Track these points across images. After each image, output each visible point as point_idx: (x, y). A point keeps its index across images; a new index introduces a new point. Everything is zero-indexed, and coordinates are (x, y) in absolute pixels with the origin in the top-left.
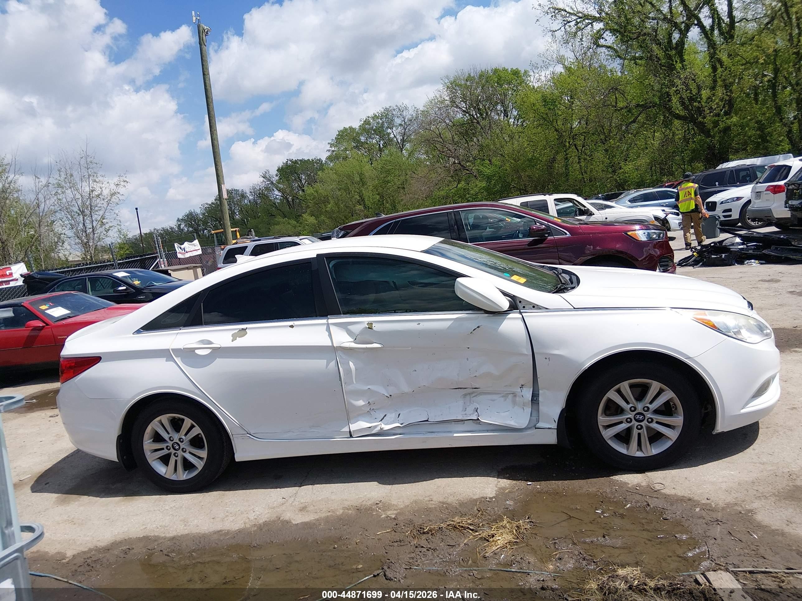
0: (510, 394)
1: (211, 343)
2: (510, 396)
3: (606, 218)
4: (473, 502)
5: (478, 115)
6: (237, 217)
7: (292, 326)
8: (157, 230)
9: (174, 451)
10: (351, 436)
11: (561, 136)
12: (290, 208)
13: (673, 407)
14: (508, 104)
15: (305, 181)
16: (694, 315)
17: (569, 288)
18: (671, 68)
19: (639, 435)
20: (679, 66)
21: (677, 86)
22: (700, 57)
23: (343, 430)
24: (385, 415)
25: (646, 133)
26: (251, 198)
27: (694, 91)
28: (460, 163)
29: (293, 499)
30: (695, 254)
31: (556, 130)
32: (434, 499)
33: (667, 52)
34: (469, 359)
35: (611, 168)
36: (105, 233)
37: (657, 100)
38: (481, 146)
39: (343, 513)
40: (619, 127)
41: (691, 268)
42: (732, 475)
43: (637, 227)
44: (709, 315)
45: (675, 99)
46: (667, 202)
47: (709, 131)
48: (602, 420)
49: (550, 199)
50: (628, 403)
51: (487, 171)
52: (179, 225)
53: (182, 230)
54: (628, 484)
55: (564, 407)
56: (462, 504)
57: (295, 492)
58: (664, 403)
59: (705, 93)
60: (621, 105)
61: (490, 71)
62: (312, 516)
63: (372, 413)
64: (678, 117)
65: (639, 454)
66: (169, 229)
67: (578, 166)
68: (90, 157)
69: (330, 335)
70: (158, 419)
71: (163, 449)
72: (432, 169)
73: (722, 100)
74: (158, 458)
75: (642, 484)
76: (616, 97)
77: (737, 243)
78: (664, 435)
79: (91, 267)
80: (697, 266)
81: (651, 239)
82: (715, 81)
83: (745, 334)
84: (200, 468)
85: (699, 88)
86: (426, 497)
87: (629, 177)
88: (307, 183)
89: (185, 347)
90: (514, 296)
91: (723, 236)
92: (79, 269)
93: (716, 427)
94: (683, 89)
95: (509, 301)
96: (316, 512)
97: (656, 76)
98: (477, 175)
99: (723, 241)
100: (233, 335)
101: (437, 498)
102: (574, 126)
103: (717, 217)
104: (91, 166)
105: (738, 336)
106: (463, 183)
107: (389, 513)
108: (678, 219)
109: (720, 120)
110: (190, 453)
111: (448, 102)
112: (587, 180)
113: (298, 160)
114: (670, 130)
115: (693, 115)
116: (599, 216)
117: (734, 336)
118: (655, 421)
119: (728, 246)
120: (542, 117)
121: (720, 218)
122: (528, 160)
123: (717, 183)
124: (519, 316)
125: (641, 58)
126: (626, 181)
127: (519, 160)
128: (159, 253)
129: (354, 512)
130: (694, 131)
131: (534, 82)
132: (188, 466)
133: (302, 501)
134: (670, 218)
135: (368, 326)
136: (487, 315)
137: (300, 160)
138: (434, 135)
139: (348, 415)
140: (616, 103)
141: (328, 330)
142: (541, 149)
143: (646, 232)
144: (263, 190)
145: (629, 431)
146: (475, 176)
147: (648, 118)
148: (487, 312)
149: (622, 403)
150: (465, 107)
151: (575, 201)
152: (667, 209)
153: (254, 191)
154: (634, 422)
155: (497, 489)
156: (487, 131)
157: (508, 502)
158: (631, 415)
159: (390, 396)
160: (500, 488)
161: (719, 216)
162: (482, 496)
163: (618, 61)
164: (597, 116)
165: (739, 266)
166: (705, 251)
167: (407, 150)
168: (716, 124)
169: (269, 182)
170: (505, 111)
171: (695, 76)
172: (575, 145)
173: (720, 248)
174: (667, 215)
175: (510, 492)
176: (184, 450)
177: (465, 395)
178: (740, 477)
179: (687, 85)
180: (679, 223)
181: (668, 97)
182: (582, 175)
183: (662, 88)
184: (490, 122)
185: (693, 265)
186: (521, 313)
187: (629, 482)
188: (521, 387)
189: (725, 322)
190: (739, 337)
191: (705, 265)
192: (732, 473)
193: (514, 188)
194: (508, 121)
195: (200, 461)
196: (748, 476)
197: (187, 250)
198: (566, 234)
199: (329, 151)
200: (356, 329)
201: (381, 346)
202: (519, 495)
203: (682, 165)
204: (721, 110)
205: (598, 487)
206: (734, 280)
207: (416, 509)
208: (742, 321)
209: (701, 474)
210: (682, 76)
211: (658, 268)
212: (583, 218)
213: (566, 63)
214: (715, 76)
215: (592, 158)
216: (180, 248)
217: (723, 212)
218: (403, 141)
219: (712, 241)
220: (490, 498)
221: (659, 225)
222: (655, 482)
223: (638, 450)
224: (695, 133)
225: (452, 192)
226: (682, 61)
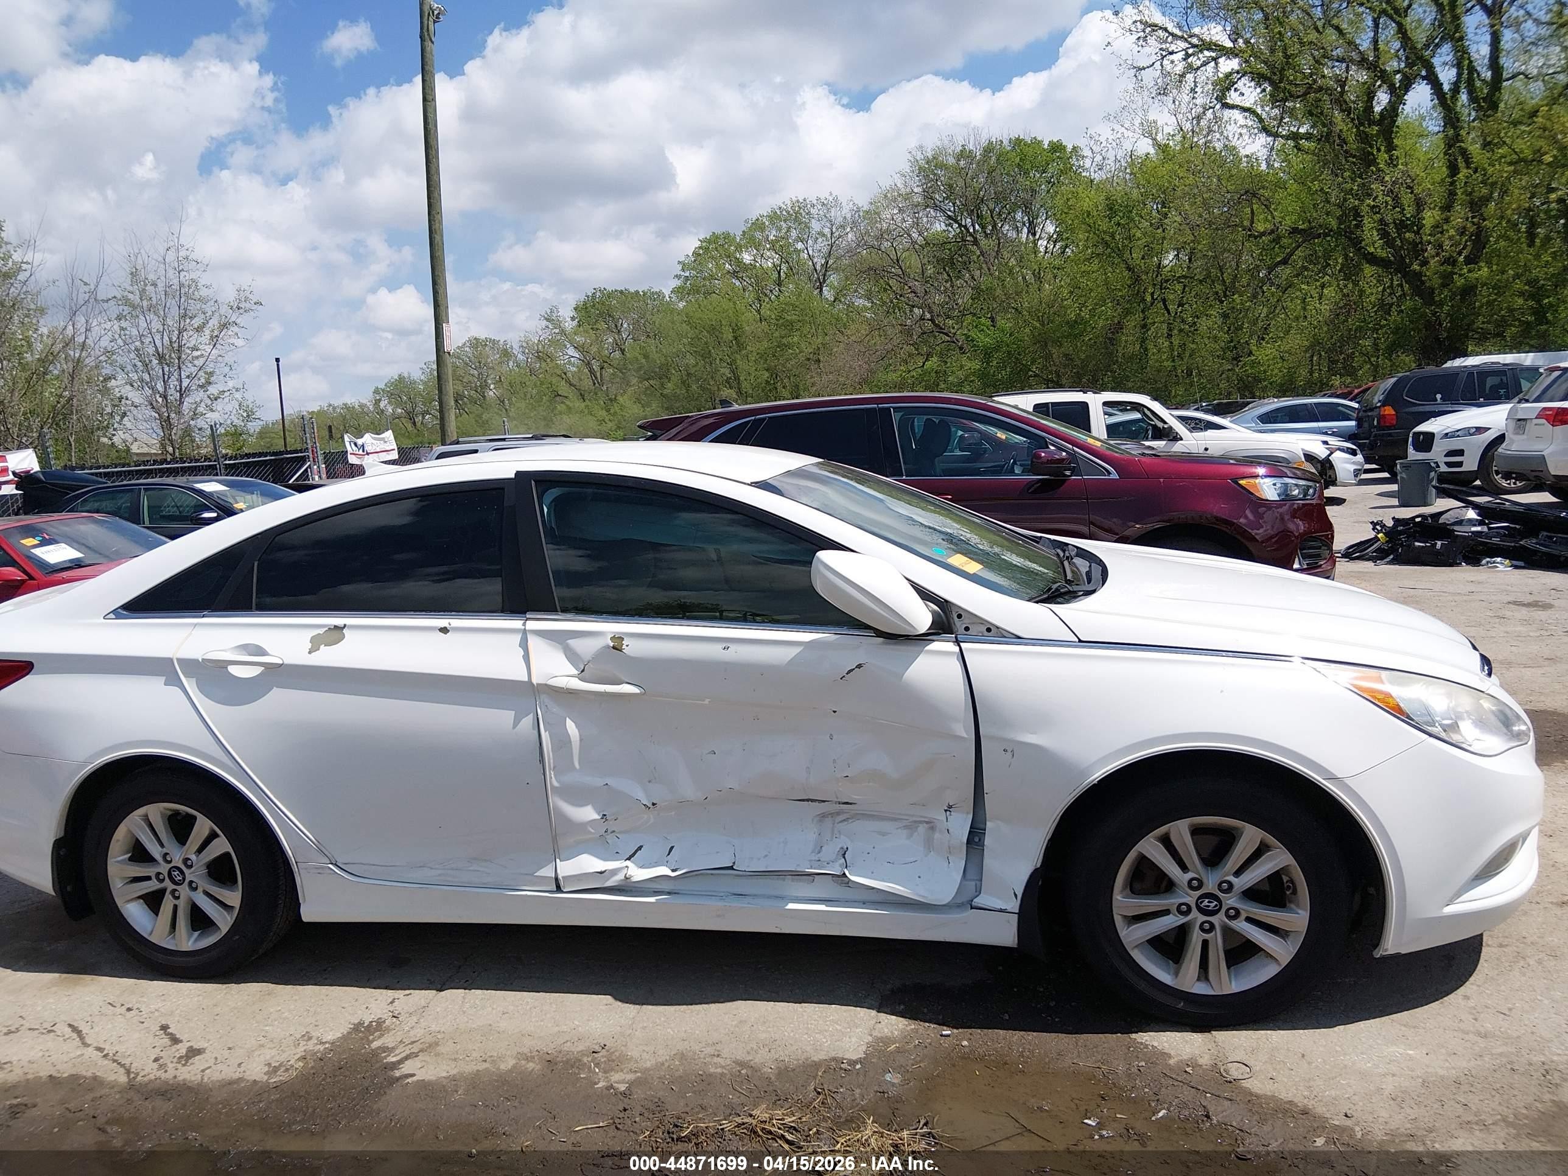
0: (921, 822)
1: (262, 652)
2: (922, 828)
3: (1206, 449)
4: (811, 1068)
5: (977, 227)
6: (491, 393)
7: (444, 630)
8: (334, 408)
9: (172, 887)
10: (559, 889)
11: (1137, 280)
12: (594, 384)
13: (1289, 887)
14: (1039, 209)
15: (627, 333)
16: (1356, 678)
17: (1082, 593)
18: (1368, 160)
19: (1205, 943)
20: (1382, 157)
21: (1376, 197)
22: (1425, 144)
23: (540, 873)
24: (640, 848)
25: (1306, 287)
26: (520, 357)
27: (1409, 211)
28: (932, 320)
29: (415, 1019)
30: (1380, 535)
31: (1129, 269)
32: (725, 1053)
33: (1361, 128)
34: (835, 737)
35: (1232, 351)
36: (209, 402)
37: (1334, 223)
38: (977, 289)
39: (514, 1067)
40: (1253, 272)
41: (1370, 564)
42: (1411, 1058)
43: (1261, 471)
44: (1390, 683)
45: (1368, 223)
46: (1335, 427)
47: (1432, 290)
48: (1123, 902)
49: (1095, 401)
50: (1184, 868)
51: (985, 340)
52: (378, 402)
53: (382, 411)
54: (1170, 1056)
55: (1039, 866)
56: (784, 1072)
57: (423, 1003)
58: (1267, 877)
59: (1430, 217)
60: (1260, 227)
61: (1006, 142)
62: (445, 1067)
63: (610, 838)
64: (1373, 260)
65: (1200, 989)
66: (357, 407)
67: (1167, 344)
68: (186, 247)
69: (527, 658)
70: (141, 811)
71: (149, 878)
72: (876, 328)
73: (1462, 231)
74: (139, 897)
75: (1201, 1061)
76: (1252, 210)
77: (1470, 520)
78: (1263, 950)
79: (170, 468)
80: (1383, 562)
81: (1288, 498)
82: (1452, 194)
83: (1468, 731)
84: (224, 928)
85: (1419, 204)
86: (708, 1045)
87: (1265, 372)
88: (631, 336)
89: (205, 657)
90: (946, 601)
91: (1442, 504)
92: (145, 470)
93: (1382, 941)
94: (1386, 202)
95: (934, 613)
96: (455, 1060)
97: (1336, 175)
98: (965, 346)
99: (1442, 513)
100: (313, 640)
101: (733, 1051)
102: (1166, 262)
103: (1433, 465)
104: (186, 266)
105: (1452, 735)
106: (935, 359)
107: (615, 1077)
108: (1354, 463)
109: (1456, 273)
110: (207, 894)
111: (918, 199)
112: (1183, 372)
113: (616, 291)
114: (1356, 284)
115: (1403, 258)
116: (1192, 442)
117: (1443, 735)
118: (1244, 915)
119: (1451, 525)
120: (1103, 239)
121: (1438, 466)
122: (1068, 323)
123: (1439, 396)
124: (952, 647)
125: (1308, 136)
126: (1257, 380)
127: (1051, 321)
128: (310, 451)
129: (538, 1067)
130: (1403, 290)
131: (1092, 170)
132: (200, 921)
133: (434, 1028)
134: (1338, 458)
135: (612, 644)
136: (881, 640)
137: (621, 292)
138: (887, 262)
139: (555, 839)
140: (1252, 222)
141: (524, 645)
142: (1096, 304)
143: (1279, 481)
144: (546, 344)
145: (1183, 932)
146: (961, 348)
147: (1312, 259)
148: (879, 634)
149: (1171, 869)
150: (952, 209)
151: (1146, 410)
152: (1334, 441)
153: (525, 346)
154: (1195, 913)
155: (870, 1039)
156: (992, 260)
157: (888, 1077)
158: (1191, 898)
159: (654, 804)
160: (879, 1040)
161: (1436, 463)
162: (833, 1054)
163: (1263, 139)
164: (1213, 246)
165: (1470, 568)
166: (1401, 533)
167: (832, 287)
168: (1447, 279)
169: (557, 331)
170: (1031, 223)
171: (1413, 181)
172: (1164, 301)
173: (1432, 527)
174: (1332, 453)
175: (898, 1051)
176: (194, 885)
177: (823, 816)
178: (1427, 1066)
179: (1396, 199)
180: (1355, 470)
181: (1355, 219)
182: (1173, 361)
183: (1345, 200)
184: (999, 243)
185: (1374, 559)
186: (957, 642)
187: (1172, 1053)
188: (946, 811)
189: (1423, 699)
190: (1455, 738)
191: (1399, 560)
192: (1411, 1052)
193: (1035, 376)
194: (1036, 245)
195: (225, 913)
196: (1447, 1064)
197: (368, 448)
198: (1109, 473)
199: (678, 277)
200: (587, 648)
201: (639, 692)
202: (918, 1059)
203: (1372, 356)
204: (1460, 253)
205: (1099, 1057)
206: (1456, 598)
207: (677, 1074)
208: (1465, 702)
209: (1338, 1049)
210: (1387, 178)
211: (1297, 559)
212: (1159, 444)
213: (1159, 137)
214: (1452, 183)
215: (1196, 330)
216: (356, 444)
217: (1447, 455)
218: (826, 266)
219: (1417, 513)
220: (853, 1063)
221: (1314, 471)
222: (1230, 1059)
223: (1199, 979)
224: (1404, 294)
225: (913, 377)
226: (1391, 147)
